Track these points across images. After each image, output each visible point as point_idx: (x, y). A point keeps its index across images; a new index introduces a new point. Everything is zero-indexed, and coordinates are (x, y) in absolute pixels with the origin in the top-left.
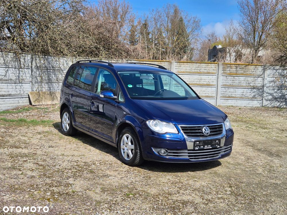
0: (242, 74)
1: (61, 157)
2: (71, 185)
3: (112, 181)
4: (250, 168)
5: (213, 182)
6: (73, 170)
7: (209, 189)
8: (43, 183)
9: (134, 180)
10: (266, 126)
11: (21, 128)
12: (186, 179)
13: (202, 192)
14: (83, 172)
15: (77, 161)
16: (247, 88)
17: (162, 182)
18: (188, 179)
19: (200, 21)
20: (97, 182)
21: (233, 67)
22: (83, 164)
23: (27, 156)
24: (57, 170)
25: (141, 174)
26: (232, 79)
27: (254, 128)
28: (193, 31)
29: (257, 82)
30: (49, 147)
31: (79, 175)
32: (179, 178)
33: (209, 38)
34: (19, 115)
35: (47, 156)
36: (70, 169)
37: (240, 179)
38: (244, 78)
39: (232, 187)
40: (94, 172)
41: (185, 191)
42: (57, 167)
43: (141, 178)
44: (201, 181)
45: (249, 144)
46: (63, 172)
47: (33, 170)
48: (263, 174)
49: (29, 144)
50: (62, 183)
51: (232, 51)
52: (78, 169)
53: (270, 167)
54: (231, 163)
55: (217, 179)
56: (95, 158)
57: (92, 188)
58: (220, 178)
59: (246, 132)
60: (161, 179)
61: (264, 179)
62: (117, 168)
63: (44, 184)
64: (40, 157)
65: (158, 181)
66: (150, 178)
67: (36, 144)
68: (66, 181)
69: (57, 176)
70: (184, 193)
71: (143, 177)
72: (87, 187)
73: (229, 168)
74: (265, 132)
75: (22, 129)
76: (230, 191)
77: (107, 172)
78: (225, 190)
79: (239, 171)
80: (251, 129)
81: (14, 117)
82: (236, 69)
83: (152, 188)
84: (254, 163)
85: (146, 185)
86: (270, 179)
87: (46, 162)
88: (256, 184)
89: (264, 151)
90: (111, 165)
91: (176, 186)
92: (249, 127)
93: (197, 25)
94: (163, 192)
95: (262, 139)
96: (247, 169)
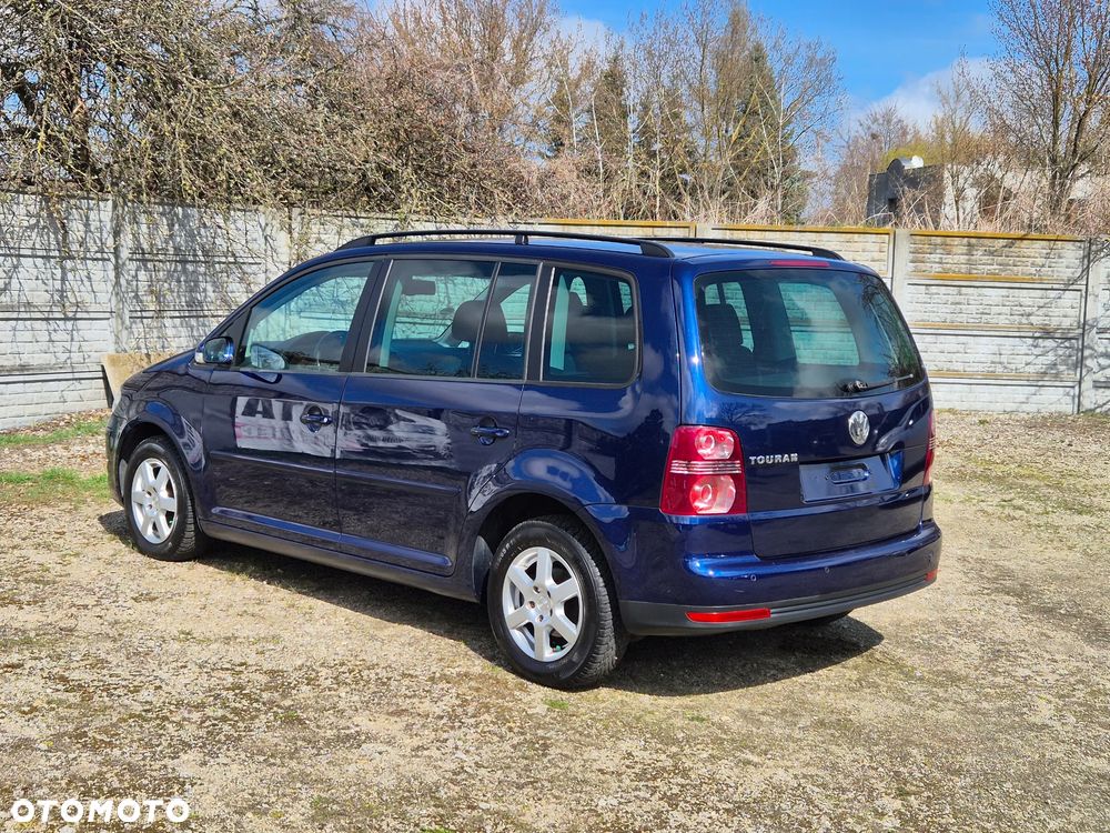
0: (994, 277)
1: (176, 646)
2: (183, 784)
3: (369, 767)
4: (1000, 697)
5: (825, 768)
6: (209, 712)
7: (802, 806)
8: (58, 774)
9: (469, 761)
10: (1086, 500)
11: (45, 509)
12: (705, 755)
13: (768, 821)
14: (252, 718)
15: (242, 664)
16: (1017, 334)
17: (594, 768)
18: (715, 753)
19: (834, 60)
20: (302, 773)
21: (954, 250)
22: (264, 679)
23: (28, 642)
24: (138, 709)
25: (510, 729)
26: (951, 299)
27: (1036, 506)
28: (803, 99)
29: (1055, 311)
30: (135, 599)
31: (228, 737)
32: (674, 749)
33: (875, 128)
34: (53, 452)
35: (115, 641)
36: (196, 707)
37: (948, 751)
38: (1004, 292)
39: (908, 794)
40: (301, 721)
41: (695, 816)
42: (144, 695)
43: (508, 748)
44: (771, 763)
45: (1008, 583)
46: (165, 718)
47: (34, 709)
48: (1058, 726)
49: (54, 583)
50: (143, 776)
51: (966, 180)
52: (233, 705)
53: (1092, 693)
54: (919, 674)
55: (844, 754)
56: (321, 652)
57: (274, 799)
58: (860, 750)
59: (998, 528)
60: (595, 754)
61: (1059, 752)
62: (408, 701)
63: (63, 783)
64: (81, 647)
65: (577, 766)
66: (546, 747)
67: (84, 583)
68: (165, 766)
69: (132, 741)
70: (689, 823)
71: (514, 747)
72: (252, 795)
73: (908, 701)
74: (1081, 528)
75: (46, 516)
76: (900, 813)
77: (356, 720)
78: (876, 811)
79: (948, 715)
80: (1021, 512)
81: (30, 461)
82: (969, 253)
83: (543, 802)
84: (1021, 672)
85: (520, 787)
86: (1086, 754)
87: (105, 672)
88: (1022, 777)
89: (1068, 615)
90: (384, 684)
91: (654, 790)
92: (1014, 502)
93: (821, 77)
94: (592, 821)
95: (1064, 559)
96: (985, 704)
